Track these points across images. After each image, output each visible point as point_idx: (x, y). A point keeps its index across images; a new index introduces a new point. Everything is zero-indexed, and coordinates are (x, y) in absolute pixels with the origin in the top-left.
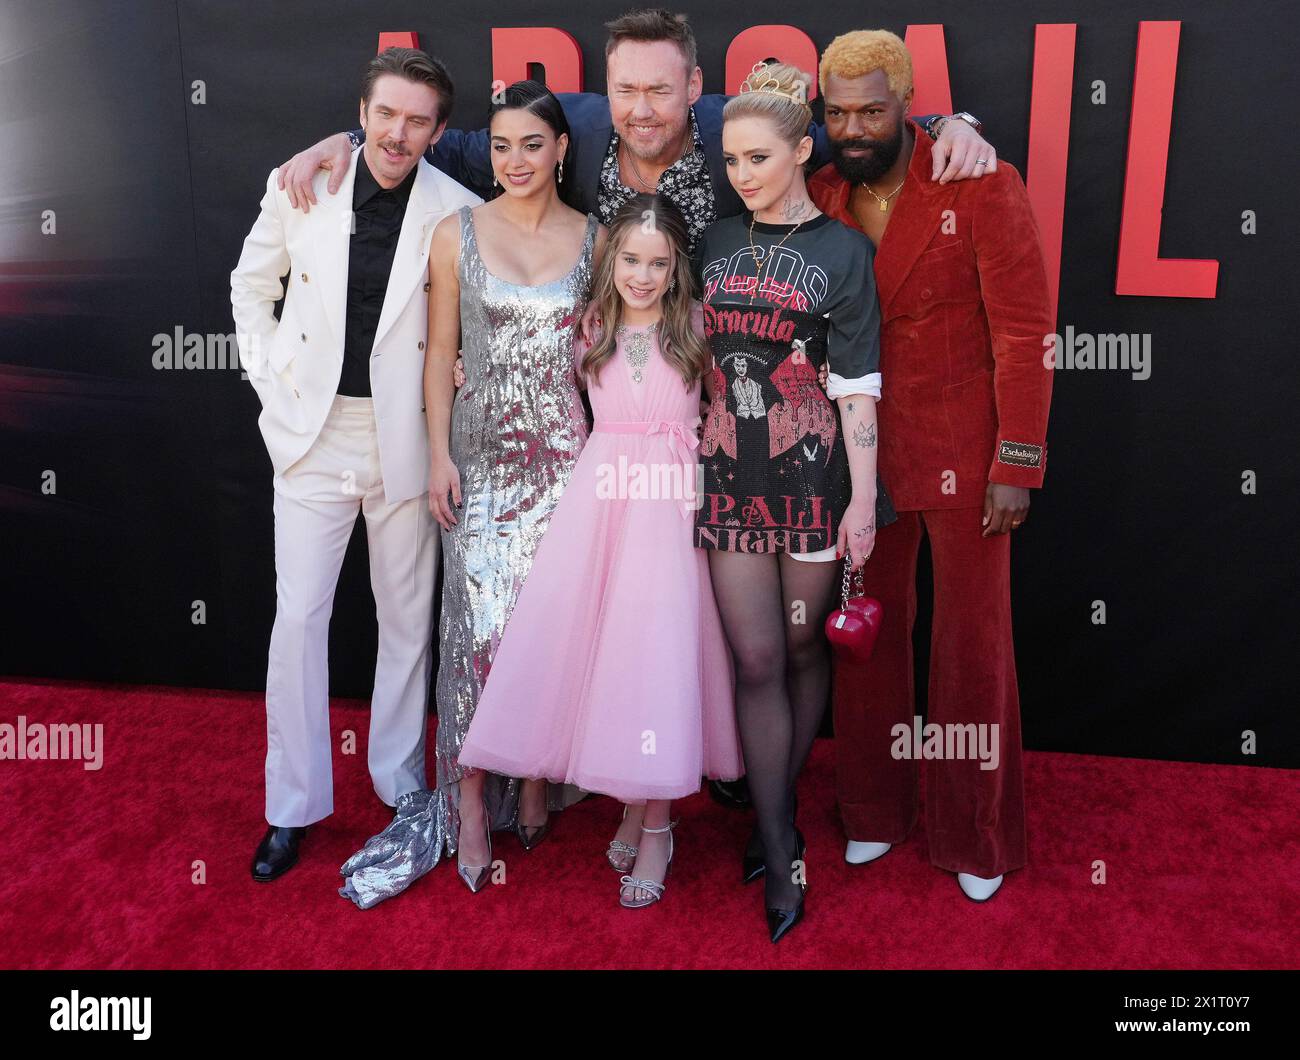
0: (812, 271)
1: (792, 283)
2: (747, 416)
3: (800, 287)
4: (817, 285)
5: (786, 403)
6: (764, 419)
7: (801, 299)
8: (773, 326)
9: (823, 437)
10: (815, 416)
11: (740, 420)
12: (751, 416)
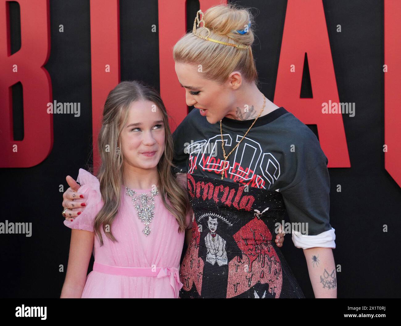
0: (267, 157)
1: (252, 169)
2: (213, 263)
3: (258, 172)
4: (272, 170)
5: (244, 257)
6: (226, 267)
7: (259, 180)
8: (237, 199)
9: (270, 286)
10: (266, 269)
11: (208, 266)
12: (216, 263)
